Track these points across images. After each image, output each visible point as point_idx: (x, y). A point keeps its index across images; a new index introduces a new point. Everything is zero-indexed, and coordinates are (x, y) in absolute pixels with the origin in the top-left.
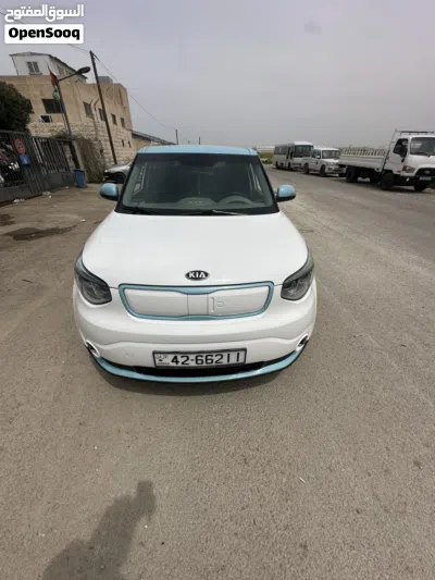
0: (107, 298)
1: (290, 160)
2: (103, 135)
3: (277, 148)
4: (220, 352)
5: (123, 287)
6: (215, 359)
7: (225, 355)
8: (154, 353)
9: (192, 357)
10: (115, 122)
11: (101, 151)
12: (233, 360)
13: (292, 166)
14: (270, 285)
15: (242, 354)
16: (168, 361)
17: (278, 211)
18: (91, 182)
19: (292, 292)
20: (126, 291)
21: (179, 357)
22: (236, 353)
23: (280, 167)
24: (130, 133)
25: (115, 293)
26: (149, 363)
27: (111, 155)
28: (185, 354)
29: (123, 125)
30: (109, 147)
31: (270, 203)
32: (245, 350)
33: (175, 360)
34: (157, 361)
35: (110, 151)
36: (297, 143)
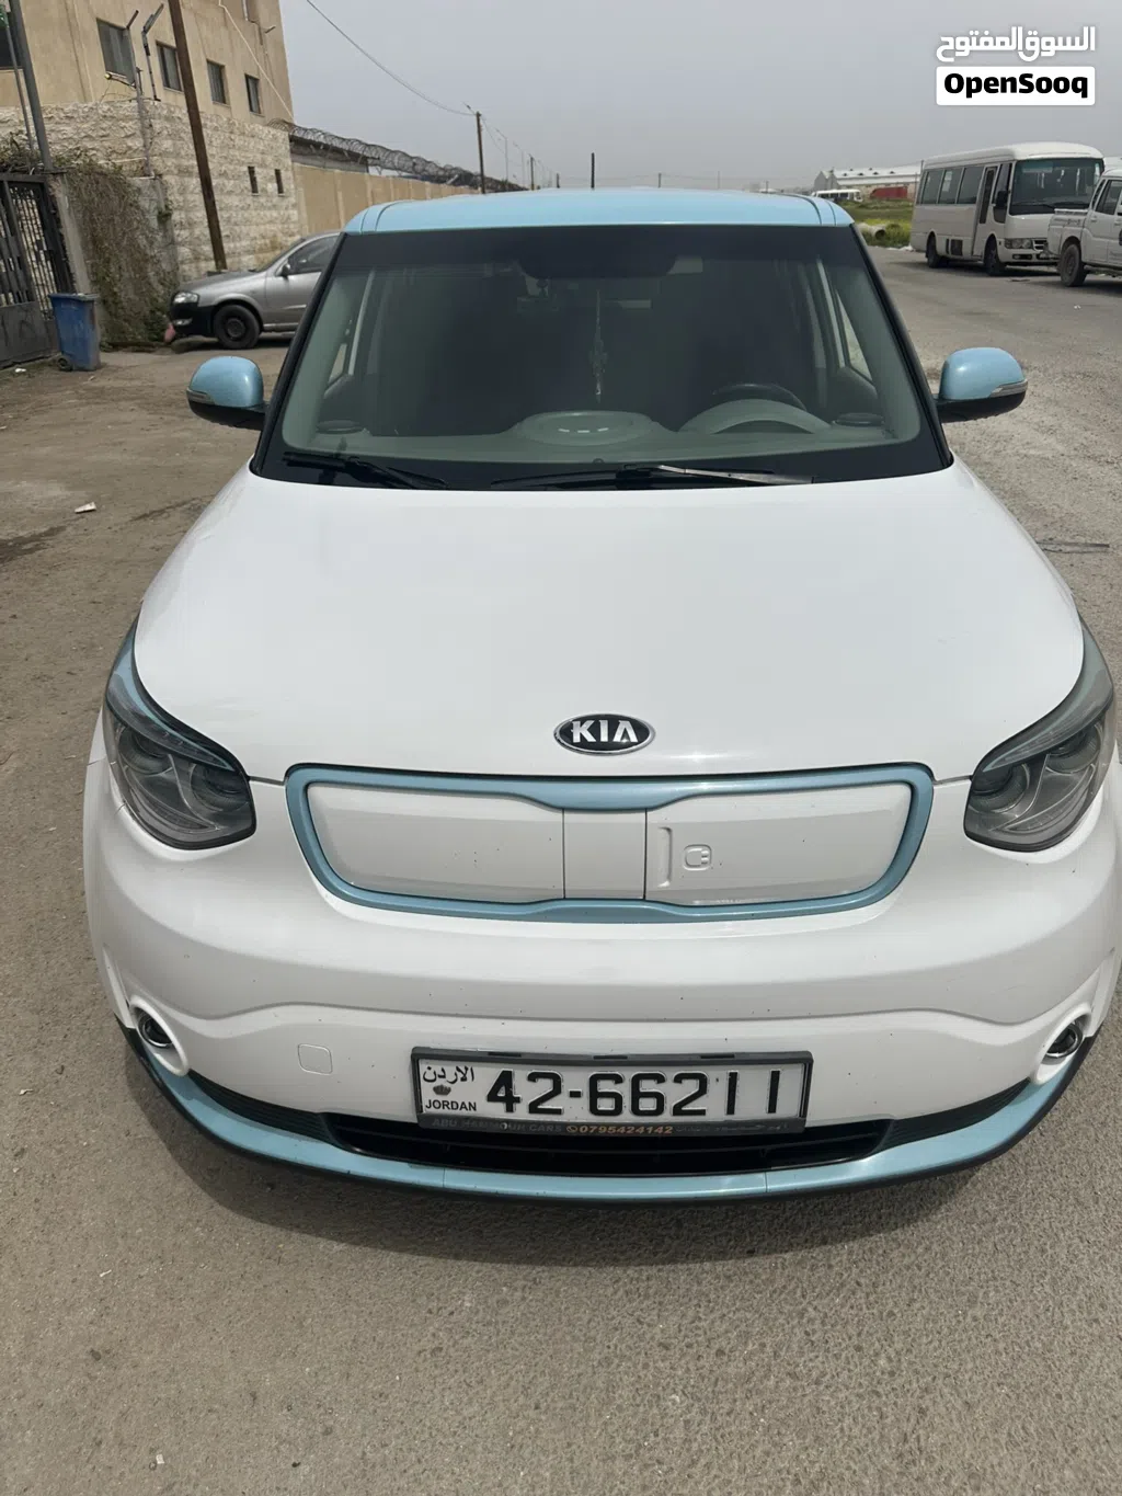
0: (237, 820)
1: (991, 226)
2: (174, 151)
3: (931, 176)
4: (694, 1066)
5: (303, 776)
6: (674, 1093)
7: (717, 1077)
8: (418, 1056)
9: (576, 1080)
10: (220, 96)
11: (164, 216)
12: (752, 1106)
13: (1004, 254)
14: (916, 778)
15: (791, 1078)
16: (472, 1095)
17: (945, 461)
18: (115, 347)
19: (1014, 813)
20: (317, 792)
21: (520, 1075)
22: (765, 1073)
23: (945, 260)
24: (283, 135)
25: (269, 801)
26: (390, 1101)
27: (203, 230)
28: (547, 1065)
29: (254, 105)
30: (198, 199)
31: (909, 425)
32: (805, 1061)
33: (502, 1090)
34: (428, 1093)
35: (200, 214)
36: (1025, 151)
